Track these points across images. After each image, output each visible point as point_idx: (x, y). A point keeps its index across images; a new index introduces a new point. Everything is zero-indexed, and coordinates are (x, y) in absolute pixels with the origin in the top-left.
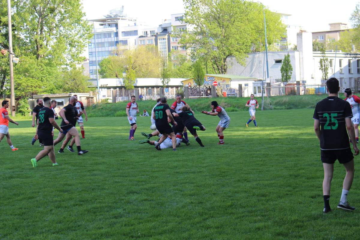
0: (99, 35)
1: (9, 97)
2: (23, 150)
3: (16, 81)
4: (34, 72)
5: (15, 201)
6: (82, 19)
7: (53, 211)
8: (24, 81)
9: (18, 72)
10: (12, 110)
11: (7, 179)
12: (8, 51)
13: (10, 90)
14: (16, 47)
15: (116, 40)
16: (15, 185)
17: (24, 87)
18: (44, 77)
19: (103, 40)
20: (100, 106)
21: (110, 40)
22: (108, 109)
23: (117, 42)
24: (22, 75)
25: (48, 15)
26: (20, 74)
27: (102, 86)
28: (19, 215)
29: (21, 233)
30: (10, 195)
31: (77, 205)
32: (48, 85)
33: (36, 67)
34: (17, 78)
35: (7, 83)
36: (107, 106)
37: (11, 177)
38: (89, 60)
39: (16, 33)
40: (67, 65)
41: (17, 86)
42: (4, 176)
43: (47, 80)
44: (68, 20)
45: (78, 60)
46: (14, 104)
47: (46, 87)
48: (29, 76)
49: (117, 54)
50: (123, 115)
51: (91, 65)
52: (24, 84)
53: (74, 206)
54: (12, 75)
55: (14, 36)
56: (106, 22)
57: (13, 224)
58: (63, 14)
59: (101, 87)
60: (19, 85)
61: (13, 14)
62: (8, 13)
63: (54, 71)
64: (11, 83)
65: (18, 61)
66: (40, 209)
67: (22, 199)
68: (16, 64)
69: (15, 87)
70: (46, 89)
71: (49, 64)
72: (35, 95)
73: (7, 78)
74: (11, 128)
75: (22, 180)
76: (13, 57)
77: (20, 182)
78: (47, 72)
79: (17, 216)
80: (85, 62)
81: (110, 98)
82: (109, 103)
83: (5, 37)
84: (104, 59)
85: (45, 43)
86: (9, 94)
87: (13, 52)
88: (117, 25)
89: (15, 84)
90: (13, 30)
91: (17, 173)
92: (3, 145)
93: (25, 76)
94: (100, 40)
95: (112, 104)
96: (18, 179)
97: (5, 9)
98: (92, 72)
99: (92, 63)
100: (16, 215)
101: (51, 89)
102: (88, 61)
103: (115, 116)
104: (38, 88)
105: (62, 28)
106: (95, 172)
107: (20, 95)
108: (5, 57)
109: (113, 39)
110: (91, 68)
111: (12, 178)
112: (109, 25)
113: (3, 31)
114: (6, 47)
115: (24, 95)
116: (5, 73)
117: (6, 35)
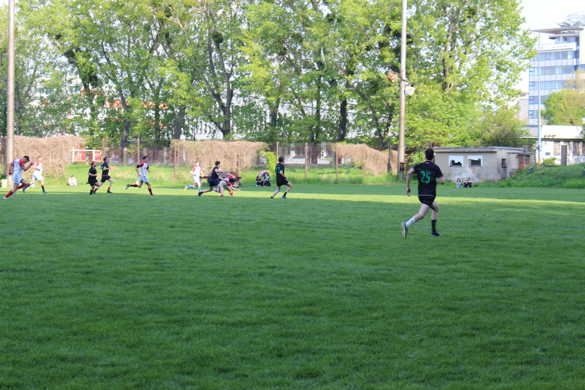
0: (546, 55)
1: (396, 148)
3: (408, 123)
4: (436, 111)
6: (519, 27)
7: (425, 343)
8: (420, 123)
9: (412, 109)
10: (399, 169)
12: (399, 76)
13: (398, 138)
14: (412, 70)
15: (575, 64)
17: (419, 133)
18: (452, 119)
19: (553, 63)
20: (540, 170)
21: (564, 62)
22: (552, 176)
23: (576, 67)
24: (419, 114)
25: (464, 20)
26: (416, 113)
27: (546, 137)
28: (367, 344)
31: (466, 335)
32: (458, 132)
33: (441, 102)
34: (410, 120)
35: (395, 126)
36: (551, 170)
38: (528, 94)
39: (413, 46)
40: (491, 101)
41: (409, 132)
43: (457, 125)
44: (496, 29)
45: (509, 95)
46: (402, 160)
47: (456, 135)
48: (429, 117)
49: (575, 87)
50: (576, 185)
51: (531, 102)
52: (419, 129)
53: (462, 335)
54: (403, 114)
56: (560, 33)
58: (489, 19)
59: (544, 139)
60: (412, 130)
61: (409, 16)
62: (401, 16)
63: (469, 110)
64: (399, 126)
65: (413, 93)
66: (403, 338)
68: (410, 97)
69: (406, 133)
70: (454, 138)
71: (462, 99)
72: (437, 147)
73: (395, 118)
76: (406, 85)
78: (458, 112)
79: (363, 346)
80: (523, 98)
81: (557, 157)
82: (555, 166)
83: (396, 54)
84: (554, 94)
85: (457, 64)
86: (397, 144)
87: (407, 77)
88: (577, 39)
90: (408, 43)
93: (424, 116)
94: (548, 63)
95: (560, 168)
97: (397, 9)
98: (532, 114)
99: (533, 100)
100: (361, 343)
101: (462, 139)
102: (527, 97)
103: (563, 188)
104: (442, 136)
105: (486, 42)
106: (509, 280)
107: (413, 147)
108: (393, 85)
109: (571, 61)
110: (532, 107)
112: (565, 39)
113: (393, 44)
114: (396, 69)
115: (420, 145)
116: (391, 110)
117: (397, 51)
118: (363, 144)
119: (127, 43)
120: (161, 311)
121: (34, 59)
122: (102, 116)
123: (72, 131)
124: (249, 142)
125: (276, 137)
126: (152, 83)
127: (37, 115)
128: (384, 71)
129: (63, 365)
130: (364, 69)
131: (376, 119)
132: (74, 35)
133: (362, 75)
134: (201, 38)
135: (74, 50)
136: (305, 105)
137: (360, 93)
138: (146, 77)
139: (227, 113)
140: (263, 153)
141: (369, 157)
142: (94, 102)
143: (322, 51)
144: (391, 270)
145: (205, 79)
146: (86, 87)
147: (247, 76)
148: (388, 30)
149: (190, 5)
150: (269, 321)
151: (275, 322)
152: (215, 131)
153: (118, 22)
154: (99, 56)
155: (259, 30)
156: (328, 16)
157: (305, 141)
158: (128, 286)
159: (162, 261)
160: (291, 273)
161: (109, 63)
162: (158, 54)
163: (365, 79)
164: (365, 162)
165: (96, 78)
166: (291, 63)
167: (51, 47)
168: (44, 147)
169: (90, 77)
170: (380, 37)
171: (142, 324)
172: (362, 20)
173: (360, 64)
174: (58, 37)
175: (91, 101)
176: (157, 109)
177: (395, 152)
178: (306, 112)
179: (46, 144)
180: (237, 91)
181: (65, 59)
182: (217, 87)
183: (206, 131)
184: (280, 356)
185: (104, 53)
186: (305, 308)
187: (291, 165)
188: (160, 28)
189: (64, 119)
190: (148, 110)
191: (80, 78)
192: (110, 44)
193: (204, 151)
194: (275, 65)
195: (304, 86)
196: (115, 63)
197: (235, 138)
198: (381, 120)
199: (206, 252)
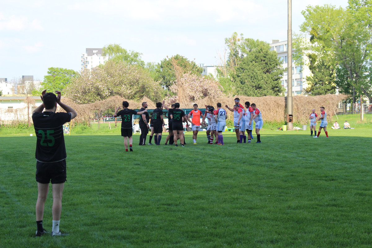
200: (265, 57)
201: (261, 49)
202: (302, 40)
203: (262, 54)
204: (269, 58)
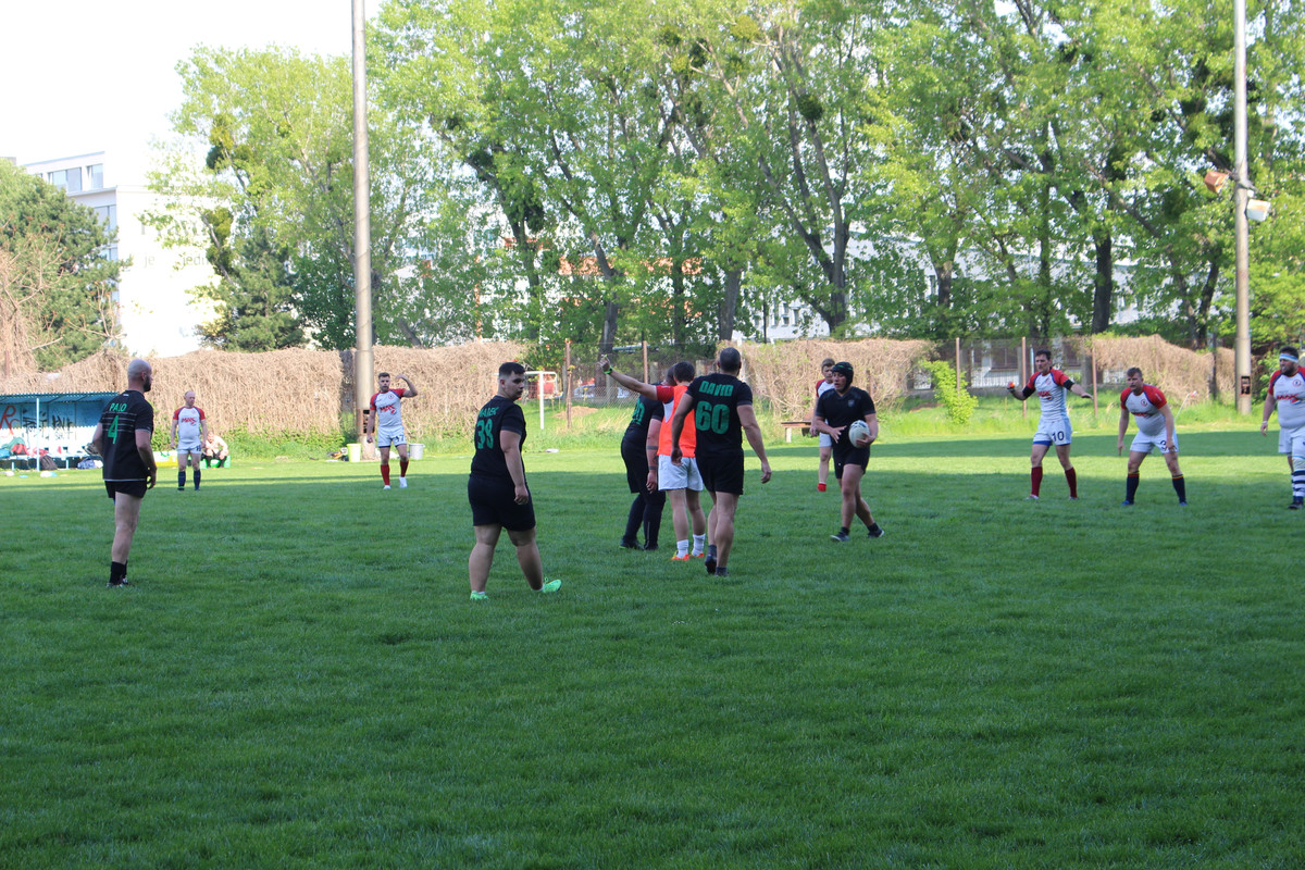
1: (1230, 342)
2: (1284, 536)
3: (1257, 284)
5: (1267, 720)
8: (1284, 284)
9: (1264, 252)
10: (1240, 390)
11: (1235, 639)
12: (1231, 178)
13: (1235, 318)
14: (1261, 164)
16: (1262, 663)
17: (1283, 307)
24: (1280, 262)
26: (1273, 261)
29: (1294, 836)
30: (1249, 699)
34: (1261, 276)
35: (1224, 293)
37: (1248, 634)
39: (1261, 109)
41: (1260, 304)
42: (1222, 629)
46: (1245, 369)
52: (1284, 296)
54: (1244, 264)
55: (1253, 122)
57: (1266, 803)
60: (1267, 299)
61: (1251, 41)
62: (1233, 39)
64: (1236, 292)
65: (1265, 215)
67: (1293, 715)
68: (1259, 224)
69: (1252, 308)
73: (1225, 274)
74: (1238, 455)
75: (1288, 644)
76: (1248, 199)
77: (1283, 653)
83: (1222, 127)
86: (1230, 335)
87: (1250, 179)
89: (1252, 297)
90: (1250, 101)
91: (1269, 619)
92: (1214, 516)
93: (1291, 267)
96: (1275, 641)
97: (1222, 26)
107: (1270, 338)
108: (1219, 198)
111: (1250, 634)
113: (1215, 104)
114: (1224, 162)
115: (1285, 335)
116: (1218, 256)
117: (1226, 121)
118: (1152, 338)
119: (606, 129)
120: (811, 713)
121: (400, 174)
122: (555, 295)
123: (488, 331)
124: (893, 342)
125: (951, 327)
126: (664, 216)
127: (411, 299)
128: (1195, 168)
129: (644, 827)
130: (1148, 163)
131: (1179, 278)
132: (489, 117)
133: (1143, 179)
134: (771, 110)
135: (489, 151)
136: (1016, 253)
137: (1142, 221)
138: (652, 205)
139: (836, 278)
140: (925, 364)
141: (1167, 365)
142: (537, 265)
143: (1050, 129)
144: (1288, 614)
145: (784, 204)
146: (517, 230)
147: (879, 192)
148: (1201, 72)
149: (748, 36)
150: (1050, 728)
151: (1065, 731)
152: (807, 318)
153: (585, 84)
154: (545, 162)
155: (905, 85)
156: (1062, 47)
157: (1021, 333)
158: (718, 663)
159: (774, 609)
160: (1066, 628)
161: (569, 176)
162: (676, 149)
163: (1152, 188)
164: (1158, 376)
165: (540, 210)
166: (981, 158)
167: (438, 144)
168: (438, 368)
169: (527, 210)
170: (1184, 90)
171: (781, 739)
172: (1139, 53)
173: (1140, 154)
174: (455, 123)
175: (529, 264)
176: (677, 274)
177: (1227, 353)
178: (1018, 270)
179: (441, 362)
180: (856, 227)
181: (469, 171)
182: (813, 218)
183: (786, 320)
184: (1100, 800)
185: (556, 154)
186: (1125, 700)
187: (986, 388)
188: (681, 92)
189: (473, 304)
190: (658, 275)
191: (504, 212)
192: (570, 134)
193: (792, 365)
194: (944, 163)
195: (1012, 208)
196: (581, 175)
197: (859, 333)
198: (1191, 281)
199: (860, 587)
200: (54, 218)
201: (39, 191)
202: (181, 162)
203: (41, 206)
204: (70, 221)
